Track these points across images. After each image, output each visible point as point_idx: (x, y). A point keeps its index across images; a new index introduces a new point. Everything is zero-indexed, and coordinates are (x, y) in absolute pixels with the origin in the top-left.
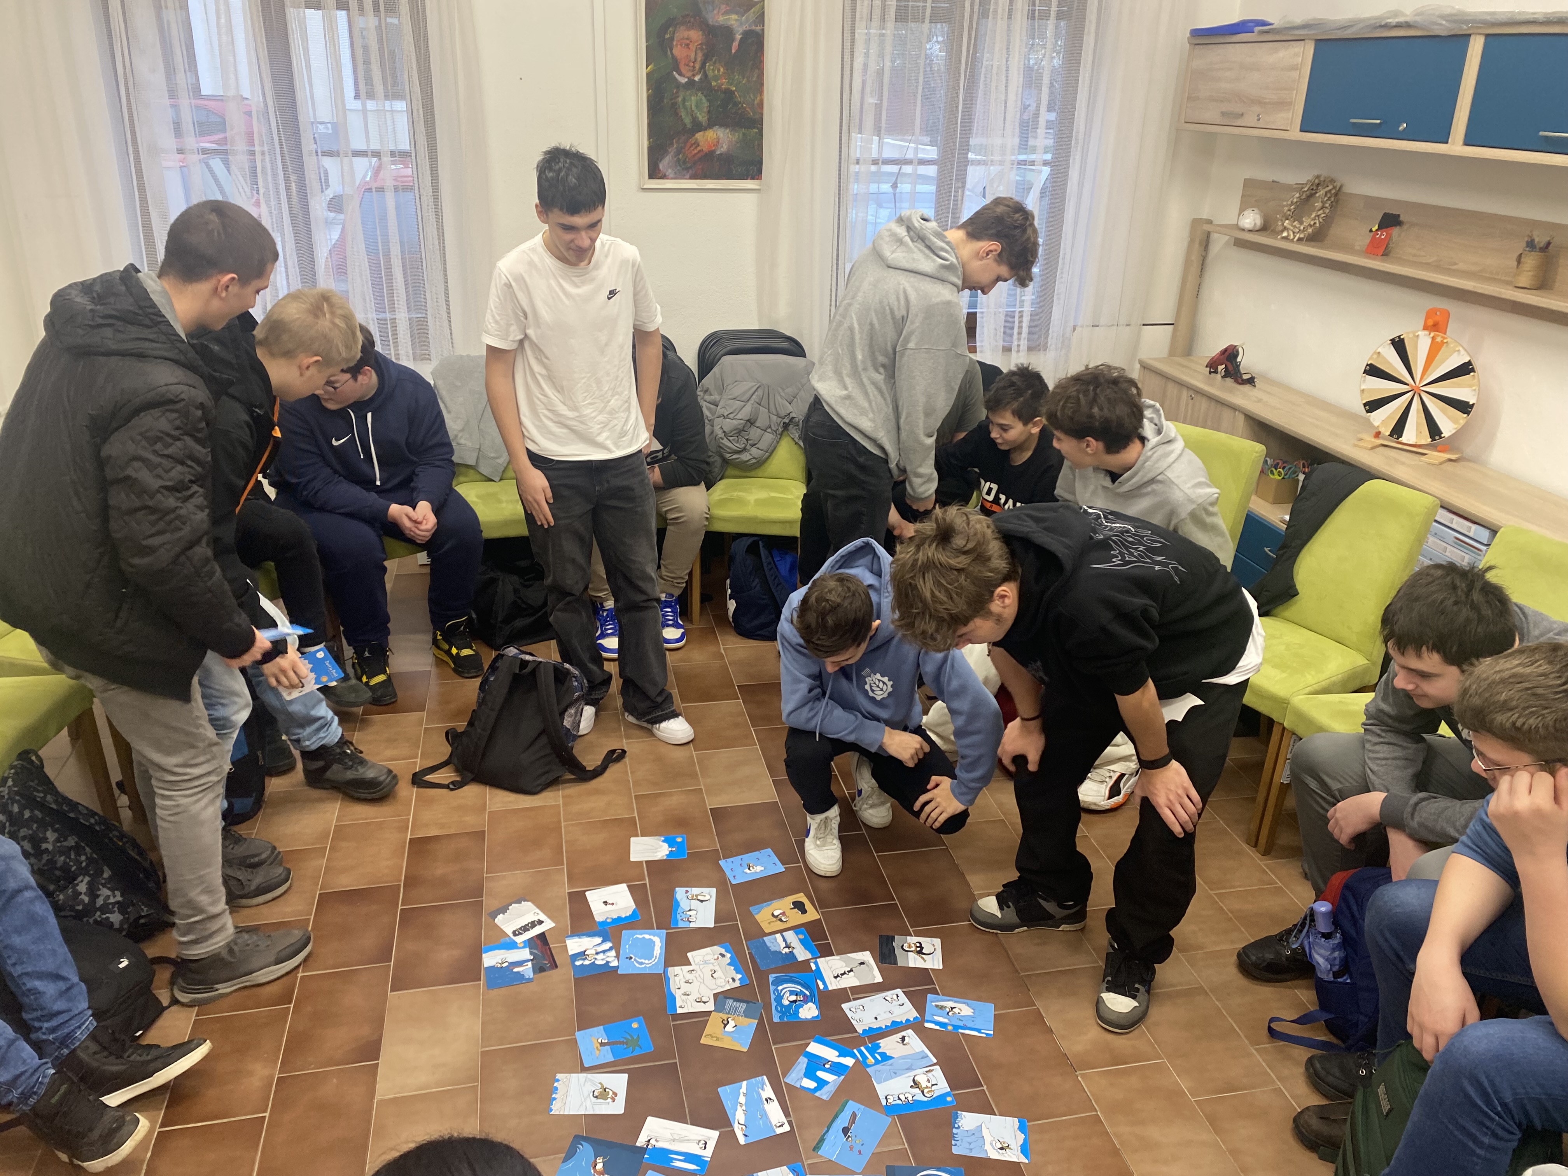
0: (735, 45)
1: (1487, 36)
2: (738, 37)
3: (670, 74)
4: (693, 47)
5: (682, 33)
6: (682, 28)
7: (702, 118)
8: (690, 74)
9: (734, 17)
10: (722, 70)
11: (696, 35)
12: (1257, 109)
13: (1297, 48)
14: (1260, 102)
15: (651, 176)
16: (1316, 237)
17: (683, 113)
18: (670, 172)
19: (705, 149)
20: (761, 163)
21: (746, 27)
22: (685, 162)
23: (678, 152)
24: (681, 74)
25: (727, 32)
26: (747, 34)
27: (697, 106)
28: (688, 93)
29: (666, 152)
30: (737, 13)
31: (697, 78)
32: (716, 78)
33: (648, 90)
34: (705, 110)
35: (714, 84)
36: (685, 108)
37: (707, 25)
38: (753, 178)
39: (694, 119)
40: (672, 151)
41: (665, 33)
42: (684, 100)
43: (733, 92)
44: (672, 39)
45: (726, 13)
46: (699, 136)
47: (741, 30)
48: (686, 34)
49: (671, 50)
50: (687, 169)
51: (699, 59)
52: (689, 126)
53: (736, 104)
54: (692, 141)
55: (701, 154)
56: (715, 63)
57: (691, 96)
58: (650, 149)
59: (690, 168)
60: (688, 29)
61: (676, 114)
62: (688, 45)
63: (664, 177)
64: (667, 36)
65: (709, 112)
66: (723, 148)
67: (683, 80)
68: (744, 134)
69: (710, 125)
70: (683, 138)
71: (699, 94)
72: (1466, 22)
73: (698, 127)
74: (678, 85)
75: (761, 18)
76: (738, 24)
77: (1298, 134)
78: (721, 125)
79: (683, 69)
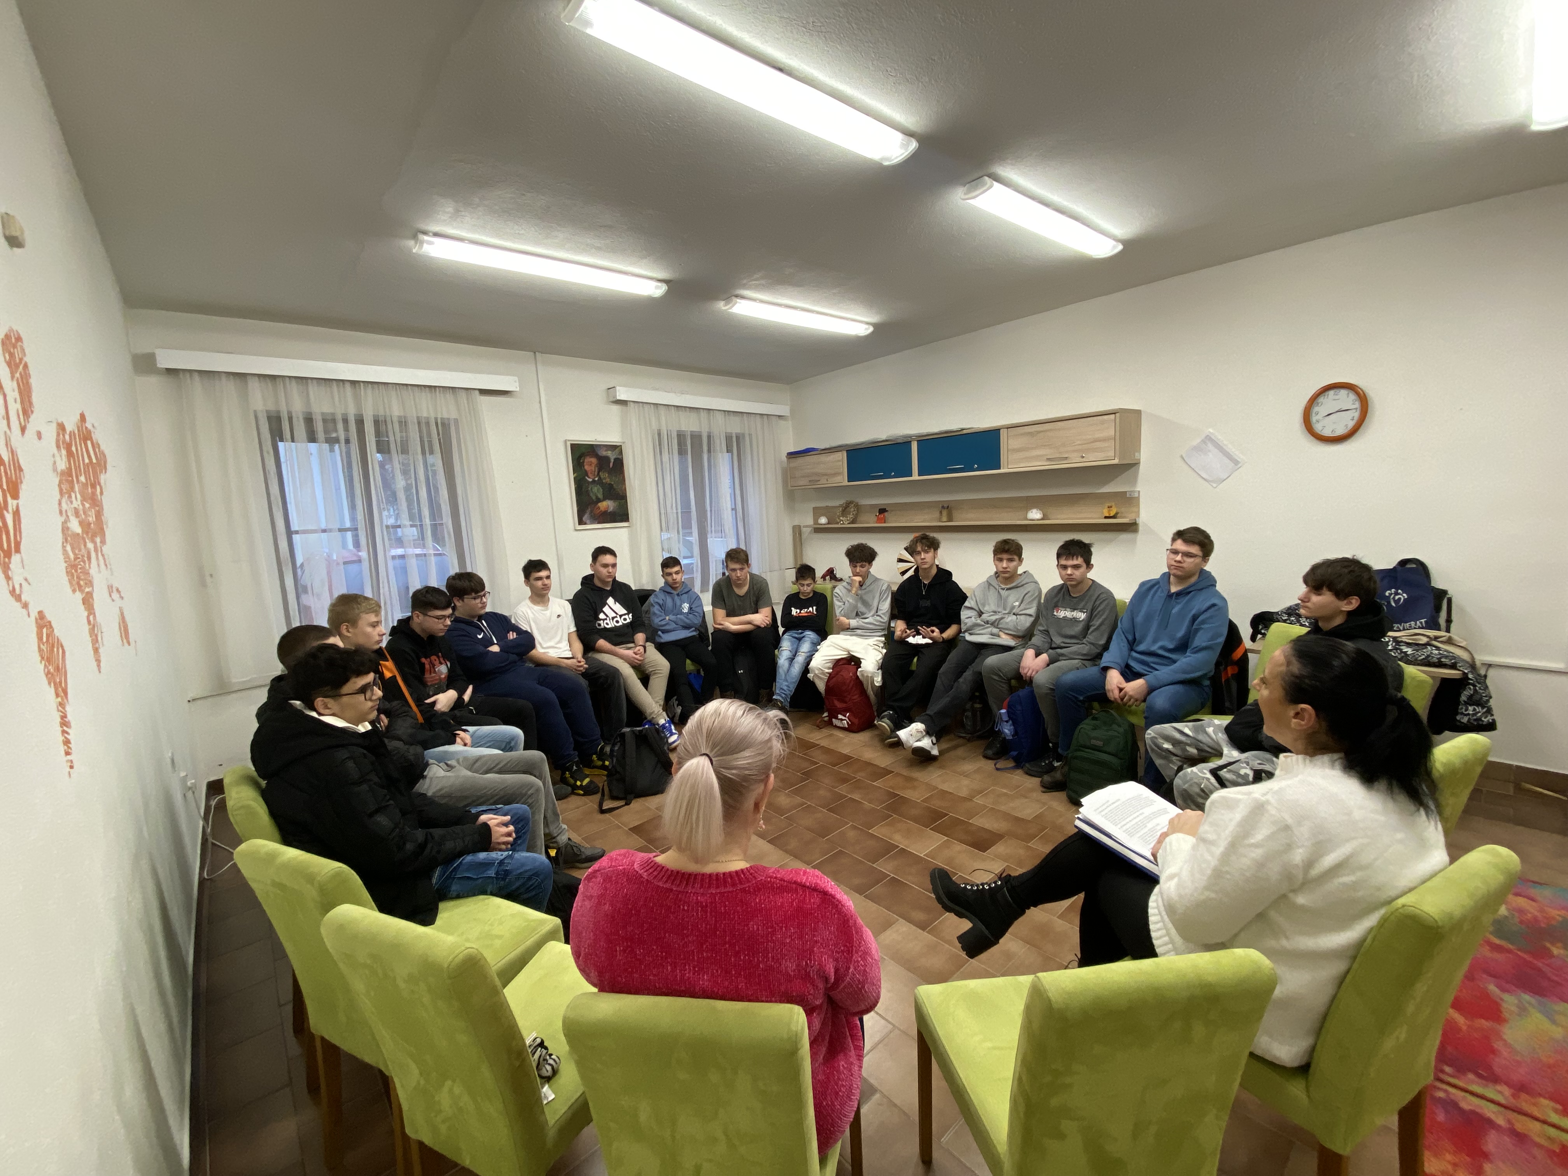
0: (611, 465)
1: (919, 441)
2: (612, 461)
3: (584, 477)
4: (593, 465)
5: (588, 459)
6: (588, 457)
7: (600, 496)
8: (593, 477)
9: (609, 452)
11: (594, 460)
12: (826, 477)
13: (839, 454)
14: (826, 475)
15: (580, 524)
16: (852, 522)
17: (591, 495)
18: (588, 522)
19: (603, 510)
20: (628, 514)
21: (615, 457)
22: (594, 517)
23: (591, 512)
24: (589, 477)
25: (607, 459)
26: (616, 460)
29: (585, 512)
30: (611, 451)
31: (596, 479)
32: (605, 478)
33: (575, 484)
34: (601, 493)
35: (604, 481)
36: (592, 492)
37: (598, 456)
38: (625, 522)
39: (597, 498)
40: (588, 511)
41: (580, 459)
42: (591, 489)
43: (612, 485)
44: (584, 462)
45: (606, 451)
46: (600, 504)
47: (613, 458)
48: (590, 459)
49: (584, 467)
51: (596, 471)
52: (595, 500)
53: (614, 489)
54: (597, 507)
55: (601, 512)
57: (594, 486)
58: (578, 511)
59: (597, 519)
60: (591, 457)
61: (589, 495)
62: (591, 465)
63: (585, 524)
64: (582, 461)
65: (603, 494)
66: (611, 509)
67: (590, 480)
68: (619, 502)
69: (604, 499)
70: (593, 506)
71: (598, 486)
72: (910, 437)
73: (599, 500)
74: (589, 482)
75: (621, 453)
76: (612, 455)
77: (846, 483)
78: (609, 499)
79: (590, 475)
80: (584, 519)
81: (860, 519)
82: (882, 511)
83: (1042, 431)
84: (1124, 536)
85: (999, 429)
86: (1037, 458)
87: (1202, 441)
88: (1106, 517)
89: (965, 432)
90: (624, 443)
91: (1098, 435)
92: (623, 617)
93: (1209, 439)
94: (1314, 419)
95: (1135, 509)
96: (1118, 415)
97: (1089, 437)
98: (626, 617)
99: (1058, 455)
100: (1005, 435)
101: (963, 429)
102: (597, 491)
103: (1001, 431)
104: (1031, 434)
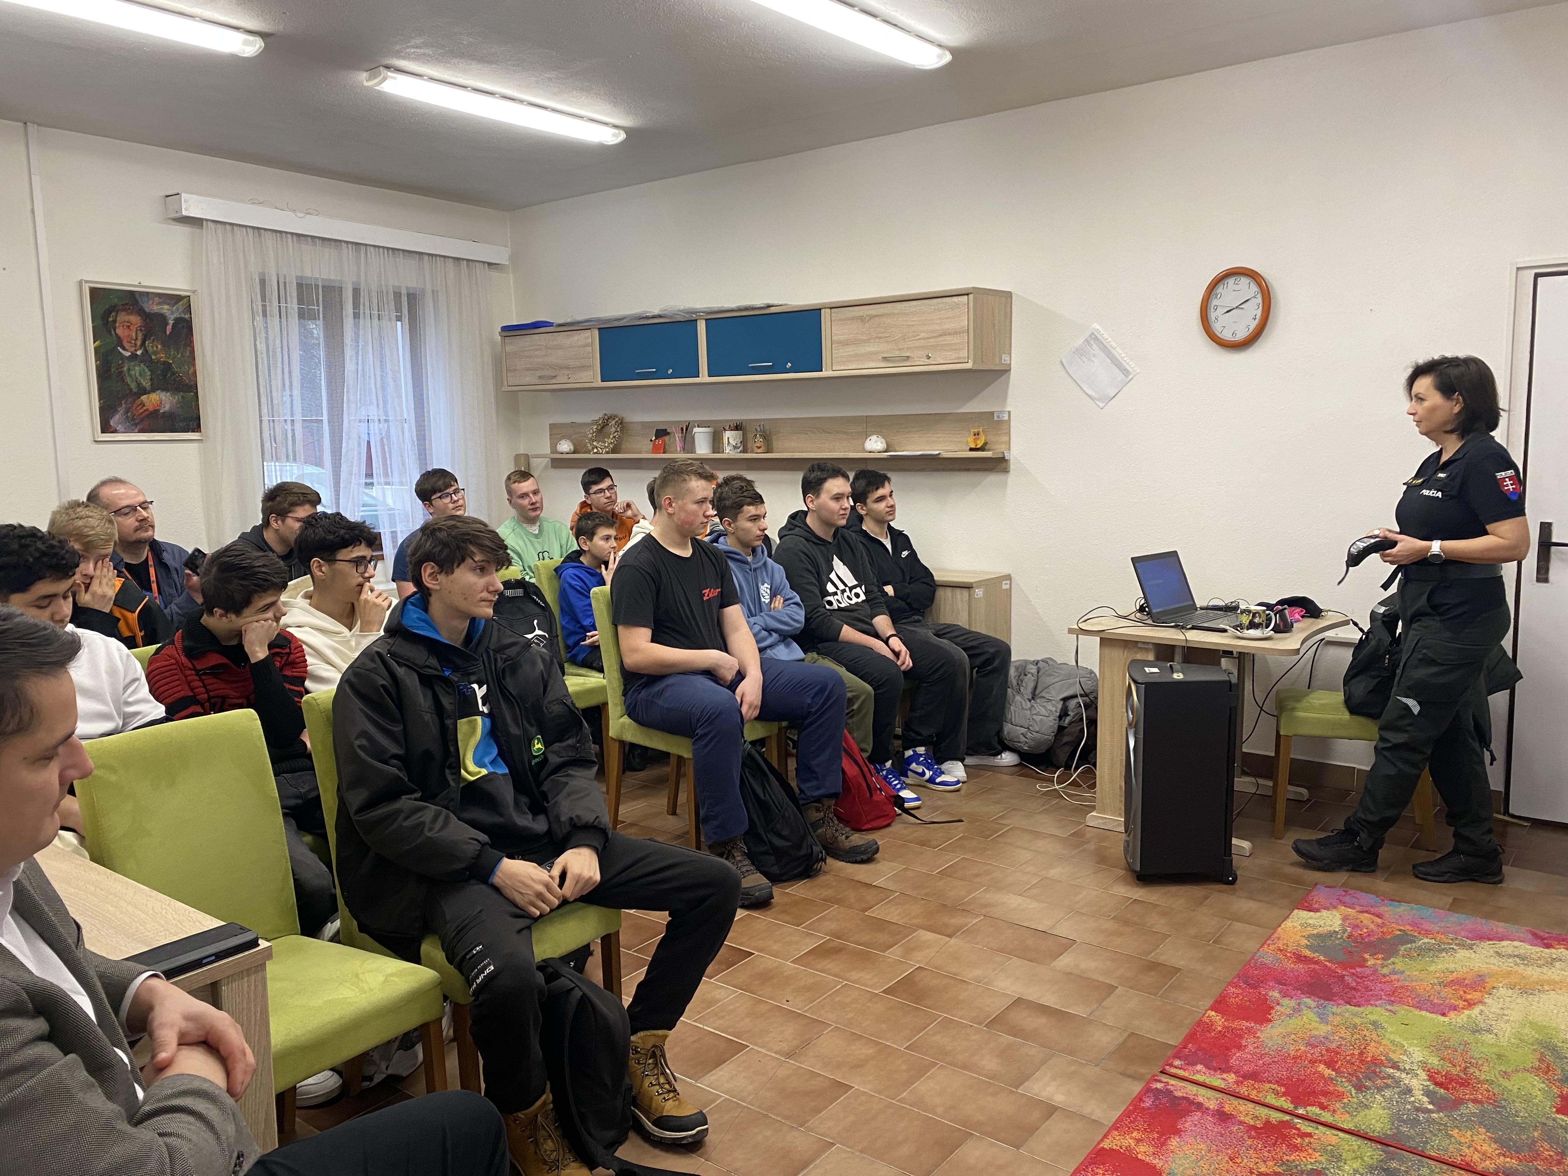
0: (169, 329)
1: (706, 320)
2: (171, 322)
3: (115, 348)
4: (133, 328)
5: (122, 317)
6: (124, 313)
7: (146, 384)
8: (133, 349)
9: (166, 307)
10: (159, 347)
11: (135, 320)
12: (566, 372)
13: (587, 333)
14: (564, 368)
15: (104, 431)
16: (614, 451)
17: (129, 380)
18: (119, 428)
19: (151, 409)
20: (199, 418)
21: (176, 315)
22: (133, 419)
23: (127, 412)
24: (124, 349)
25: (163, 318)
26: (178, 321)
27: (141, 375)
28: (132, 364)
29: (116, 411)
30: (168, 304)
31: (139, 353)
32: (155, 353)
33: (96, 361)
34: (148, 377)
35: (153, 357)
36: (130, 375)
37: (144, 312)
38: (193, 431)
39: (139, 385)
40: (122, 410)
41: (109, 316)
42: (129, 370)
43: (170, 364)
44: (115, 321)
45: (160, 304)
46: (144, 398)
47: (173, 317)
48: (127, 318)
49: (115, 330)
50: (136, 425)
51: (139, 338)
52: (135, 390)
53: (174, 373)
54: (138, 402)
55: (147, 413)
56: (153, 341)
57: (134, 366)
58: (101, 409)
59: (139, 423)
60: (129, 314)
61: (123, 381)
62: (129, 327)
63: (115, 431)
64: (111, 319)
65: (151, 379)
66: (166, 407)
67: (128, 354)
68: (183, 397)
69: (153, 390)
70: (130, 399)
71: (142, 365)
72: (695, 313)
73: (144, 391)
75: (188, 309)
76: (171, 313)
77: (599, 383)
78: (163, 390)
79: (126, 344)
80: (112, 423)
81: (627, 445)
82: (661, 433)
83: (876, 316)
84: (992, 478)
85: (820, 309)
86: (870, 356)
87: (1086, 340)
88: (971, 450)
89: (773, 310)
90: (194, 292)
91: (949, 326)
93: (1094, 338)
94: (1213, 315)
95: (1005, 439)
96: (971, 296)
97: (937, 327)
99: (897, 353)
100: (828, 316)
101: (769, 306)
102: (139, 374)
103: (823, 311)
104: (861, 319)
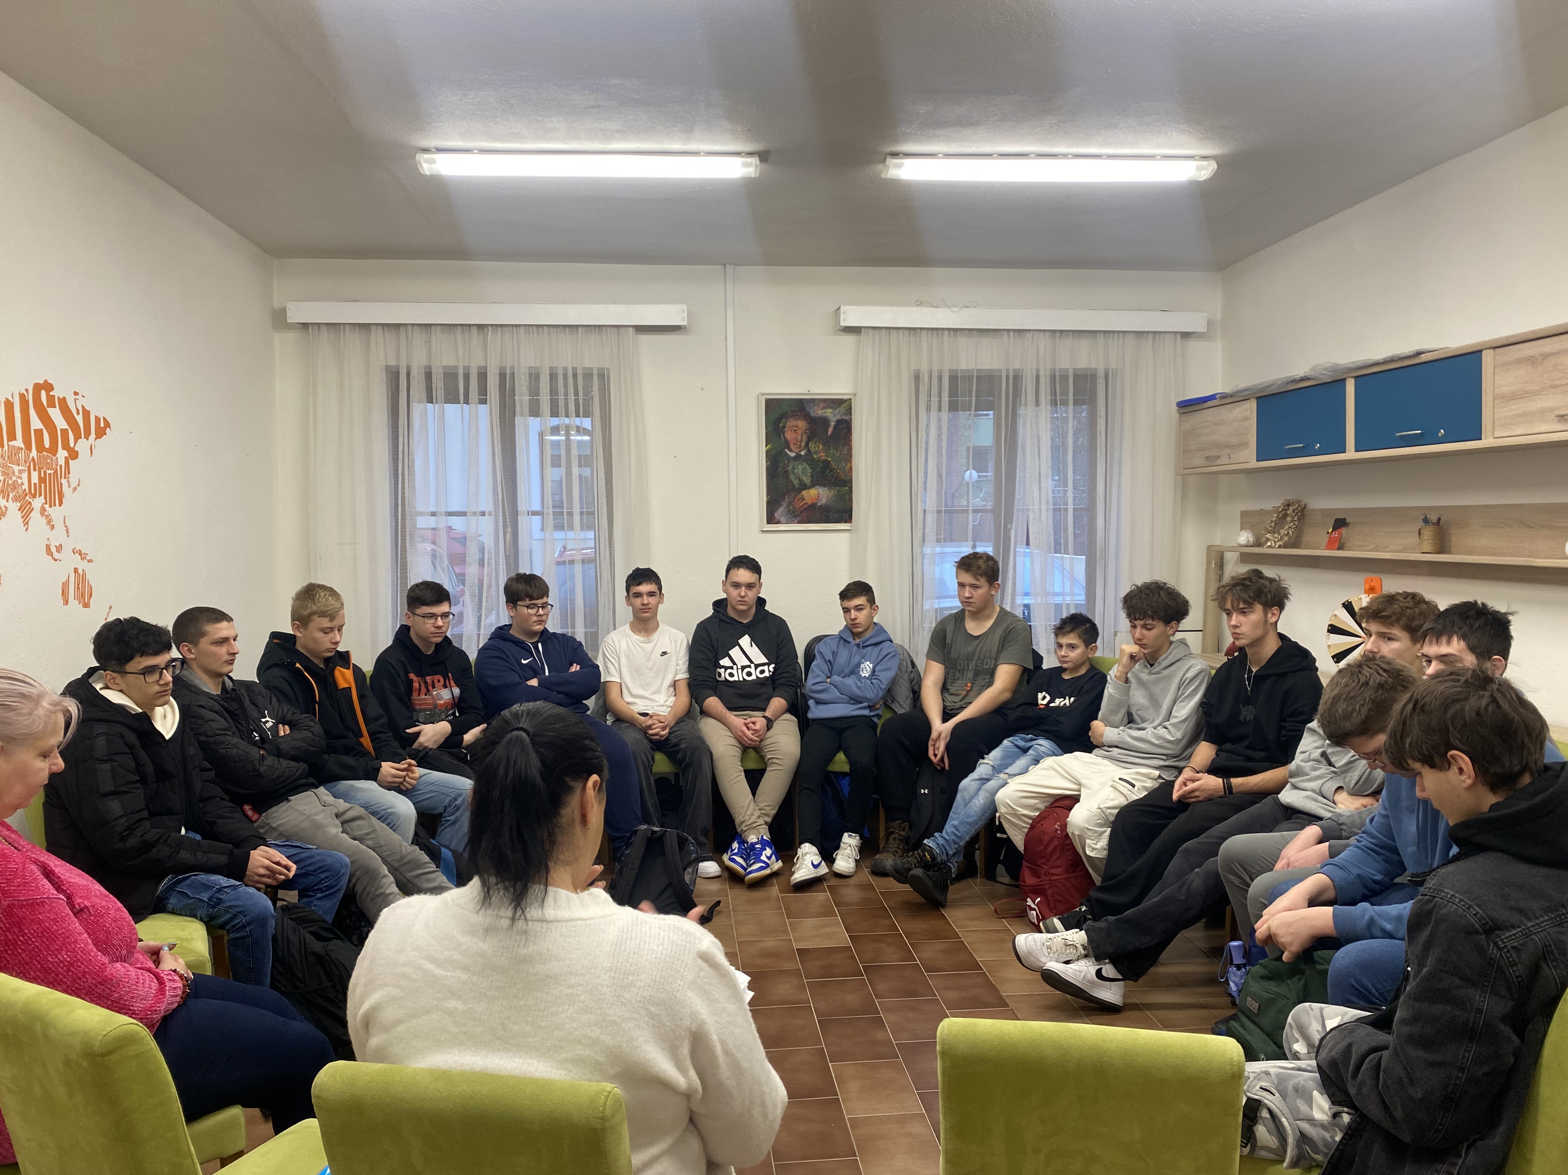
0: (830, 430)
1: (1356, 377)
2: (833, 424)
3: (784, 449)
4: (799, 432)
5: (791, 423)
6: (791, 419)
7: (807, 480)
8: (797, 450)
9: (829, 410)
10: (821, 447)
11: (802, 424)
12: (1227, 451)
13: (1242, 406)
14: (1228, 446)
15: (769, 522)
17: (792, 477)
19: (810, 502)
20: (851, 510)
21: (839, 417)
22: (794, 512)
23: (789, 504)
24: (790, 450)
25: (825, 421)
26: (839, 422)
27: (803, 473)
28: (796, 463)
29: (780, 505)
30: (832, 408)
31: (803, 453)
32: (817, 452)
33: (767, 462)
34: (809, 475)
35: (815, 456)
36: (794, 473)
37: (810, 417)
38: (846, 522)
39: (801, 481)
40: (784, 504)
41: (780, 423)
42: (793, 468)
43: (829, 462)
44: (784, 427)
45: (824, 408)
46: (804, 493)
47: (835, 419)
48: (794, 423)
49: (784, 434)
50: (796, 516)
51: (804, 440)
52: (797, 486)
53: (832, 470)
54: (799, 496)
55: (806, 506)
56: (816, 442)
57: (798, 465)
58: (768, 503)
59: (799, 515)
60: (797, 420)
61: (788, 478)
62: (796, 430)
63: (778, 522)
64: (781, 425)
65: (812, 476)
66: (823, 501)
67: (792, 455)
68: (838, 491)
69: (813, 486)
70: (793, 495)
71: (805, 464)
72: (1344, 370)
73: (804, 487)
74: (789, 458)
75: (849, 411)
76: (832, 415)
77: (1254, 464)
78: (821, 485)
79: (792, 447)
80: (776, 515)
81: (1307, 538)
82: (1340, 523)
83: (1551, 354)
85: (1480, 351)
86: (1542, 414)
89: (1424, 358)
90: (855, 395)
92: (760, 668)
98: (766, 668)
100: (1490, 363)
101: (1419, 353)
102: (802, 472)
103: (1484, 353)
104: (1532, 361)
